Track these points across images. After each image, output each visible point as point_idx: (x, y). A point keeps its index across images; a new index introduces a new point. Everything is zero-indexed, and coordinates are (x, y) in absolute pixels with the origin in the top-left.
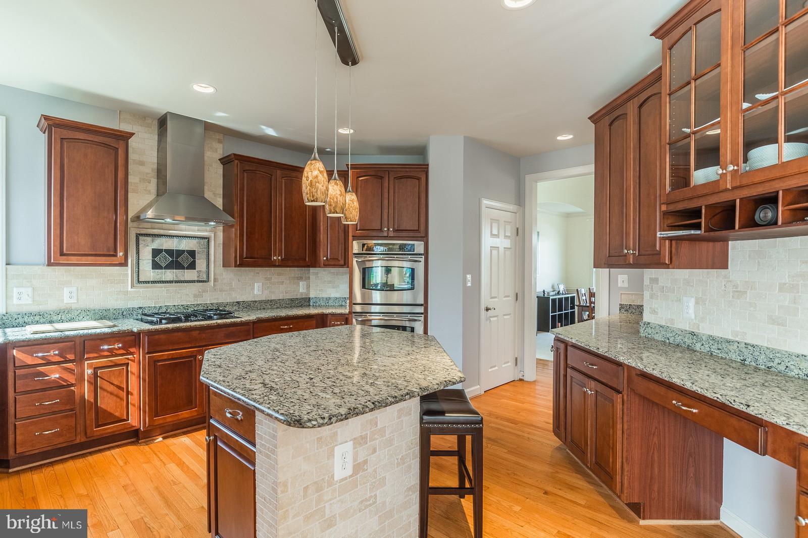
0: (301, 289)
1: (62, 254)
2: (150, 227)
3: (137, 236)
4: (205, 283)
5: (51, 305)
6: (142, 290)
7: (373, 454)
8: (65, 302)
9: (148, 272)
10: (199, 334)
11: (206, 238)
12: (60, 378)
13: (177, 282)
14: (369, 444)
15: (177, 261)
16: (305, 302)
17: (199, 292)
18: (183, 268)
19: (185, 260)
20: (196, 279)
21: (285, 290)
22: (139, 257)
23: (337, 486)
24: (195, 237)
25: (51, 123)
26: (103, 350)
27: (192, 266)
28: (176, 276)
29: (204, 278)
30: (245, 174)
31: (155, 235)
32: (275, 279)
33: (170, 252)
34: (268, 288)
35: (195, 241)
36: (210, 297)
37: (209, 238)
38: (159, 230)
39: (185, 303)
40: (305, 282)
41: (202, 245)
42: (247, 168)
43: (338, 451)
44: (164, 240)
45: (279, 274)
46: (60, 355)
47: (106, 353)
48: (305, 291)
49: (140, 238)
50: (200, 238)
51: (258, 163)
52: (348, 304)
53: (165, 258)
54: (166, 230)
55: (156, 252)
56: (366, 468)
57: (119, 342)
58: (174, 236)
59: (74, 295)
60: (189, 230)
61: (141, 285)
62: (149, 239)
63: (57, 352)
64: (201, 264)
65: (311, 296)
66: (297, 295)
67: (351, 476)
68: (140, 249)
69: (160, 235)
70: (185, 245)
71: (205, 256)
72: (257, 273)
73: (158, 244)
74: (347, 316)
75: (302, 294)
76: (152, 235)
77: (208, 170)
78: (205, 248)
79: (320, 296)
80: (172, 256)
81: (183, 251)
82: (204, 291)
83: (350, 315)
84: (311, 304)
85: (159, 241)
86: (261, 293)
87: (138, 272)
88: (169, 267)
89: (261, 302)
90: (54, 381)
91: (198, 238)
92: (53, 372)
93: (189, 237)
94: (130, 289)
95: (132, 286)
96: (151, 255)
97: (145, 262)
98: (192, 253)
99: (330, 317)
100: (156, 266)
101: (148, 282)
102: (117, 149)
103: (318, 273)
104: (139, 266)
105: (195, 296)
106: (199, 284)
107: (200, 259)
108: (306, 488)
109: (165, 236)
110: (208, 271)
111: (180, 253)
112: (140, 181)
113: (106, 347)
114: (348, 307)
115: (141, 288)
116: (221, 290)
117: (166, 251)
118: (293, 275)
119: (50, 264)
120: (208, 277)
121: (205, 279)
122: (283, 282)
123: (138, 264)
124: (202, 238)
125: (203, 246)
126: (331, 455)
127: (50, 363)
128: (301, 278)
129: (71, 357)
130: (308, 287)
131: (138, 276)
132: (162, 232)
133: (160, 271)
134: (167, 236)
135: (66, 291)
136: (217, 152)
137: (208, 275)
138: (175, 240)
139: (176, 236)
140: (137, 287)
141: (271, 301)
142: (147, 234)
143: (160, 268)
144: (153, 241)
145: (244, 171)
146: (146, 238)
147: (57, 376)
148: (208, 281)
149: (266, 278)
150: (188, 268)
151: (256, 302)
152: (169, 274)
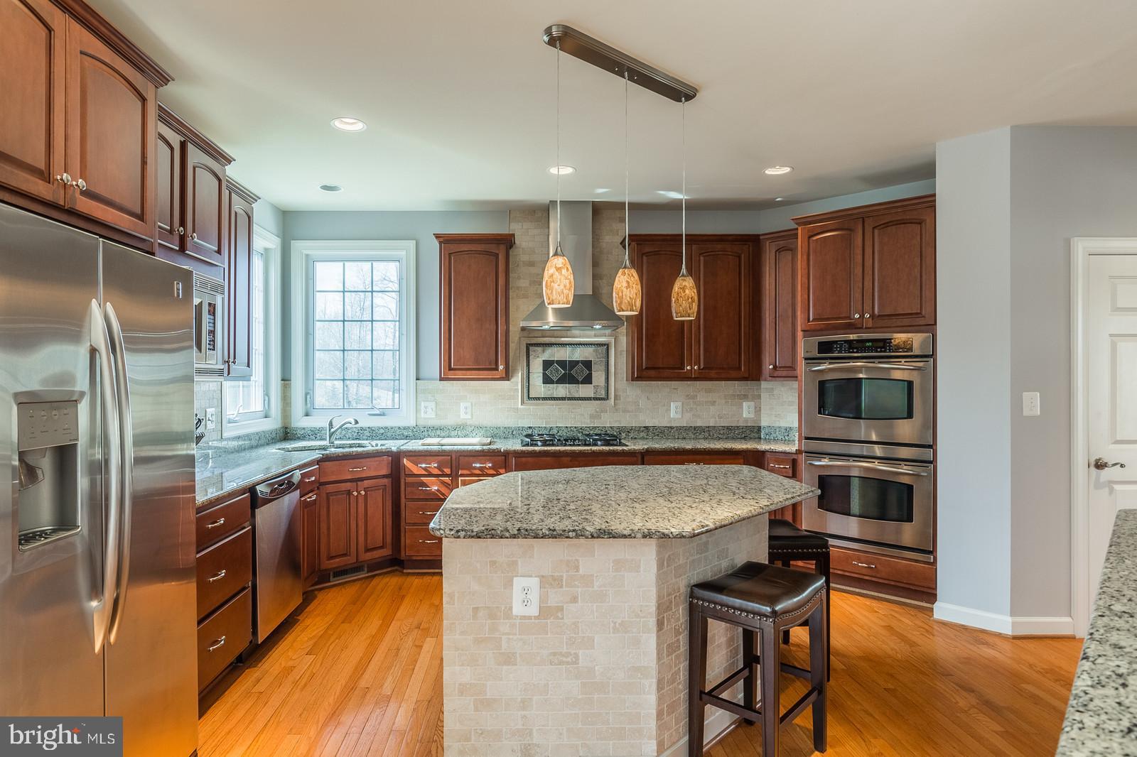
0: (746, 412)
1: (450, 369)
2: (540, 335)
3: (527, 347)
4: (603, 402)
5: (450, 421)
6: (532, 407)
7: (571, 602)
8: (461, 417)
9: (539, 387)
10: (571, 461)
11: (605, 345)
12: (438, 490)
13: (570, 399)
14: (564, 589)
15: (570, 375)
16: (754, 432)
17: (597, 412)
18: (577, 382)
19: (579, 372)
20: (592, 396)
21: (718, 413)
22: (529, 370)
23: (518, 621)
24: (591, 344)
25: (441, 240)
26: (475, 468)
27: (588, 380)
28: (570, 392)
29: (603, 394)
30: (645, 258)
31: (546, 344)
32: (701, 397)
33: (562, 363)
34: (691, 409)
35: (591, 349)
36: (609, 420)
37: (608, 345)
38: (550, 339)
39: (579, 425)
40: (753, 403)
41: (600, 354)
42: (647, 250)
43: (518, 583)
44: (555, 349)
45: (709, 391)
46: (439, 468)
47: (478, 472)
48: (752, 416)
49: (531, 348)
50: (597, 344)
51: (663, 240)
52: (797, 439)
53: (557, 370)
54: (557, 337)
55: (547, 364)
56: (560, 616)
57: (490, 461)
58: (566, 344)
59: (469, 410)
60: (583, 337)
61: (531, 402)
62: (540, 349)
63: (436, 465)
64: (598, 377)
65: (764, 423)
66: (738, 421)
67: (536, 618)
68: (531, 361)
69: (551, 344)
70: (579, 355)
71: (603, 367)
72: (674, 389)
73: (550, 354)
74: (795, 457)
75: (746, 420)
76: (543, 344)
77: (607, 260)
78: (603, 357)
79: (777, 424)
80: (564, 368)
81: (577, 362)
82: (602, 412)
83: (800, 456)
84: (762, 436)
85: (550, 351)
86: (680, 417)
87: (529, 387)
88: (561, 381)
89: (679, 429)
90: (433, 493)
91: (594, 345)
92: (433, 484)
93: (584, 345)
94: (520, 406)
95: (523, 403)
96: (541, 368)
97: (535, 375)
98: (588, 364)
99: (768, 455)
100: (547, 380)
101: (538, 399)
102: (498, 254)
103: (773, 389)
104: (529, 380)
105: (592, 417)
106: (597, 402)
107: (597, 371)
108: (476, 610)
109: (556, 344)
110: (608, 386)
111: (574, 364)
112: (530, 285)
113: (478, 465)
114: (797, 442)
115: (531, 405)
116: (625, 411)
117: (558, 362)
118: (731, 392)
119: (441, 379)
120: (607, 393)
121: (603, 396)
122: (715, 402)
123: (529, 378)
124: (599, 344)
125: (602, 355)
126: (509, 584)
127: (430, 475)
128: (745, 397)
129: (447, 471)
130: (758, 410)
131: (529, 392)
132: (553, 340)
133: (551, 386)
134: (558, 344)
135: (462, 405)
136: (618, 235)
137: (608, 390)
138: (569, 349)
139: (569, 344)
140: (527, 404)
141: (695, 428)
142: (537, 344)
143: (552, 383)
144: (544, 351)
145: (643, 254)
146: (536, 348)
147: (436, 488)
148: (607, 398)
149: (688, 396)
150: (583, 382)
151: (672, 428)
152: (561, 390)
